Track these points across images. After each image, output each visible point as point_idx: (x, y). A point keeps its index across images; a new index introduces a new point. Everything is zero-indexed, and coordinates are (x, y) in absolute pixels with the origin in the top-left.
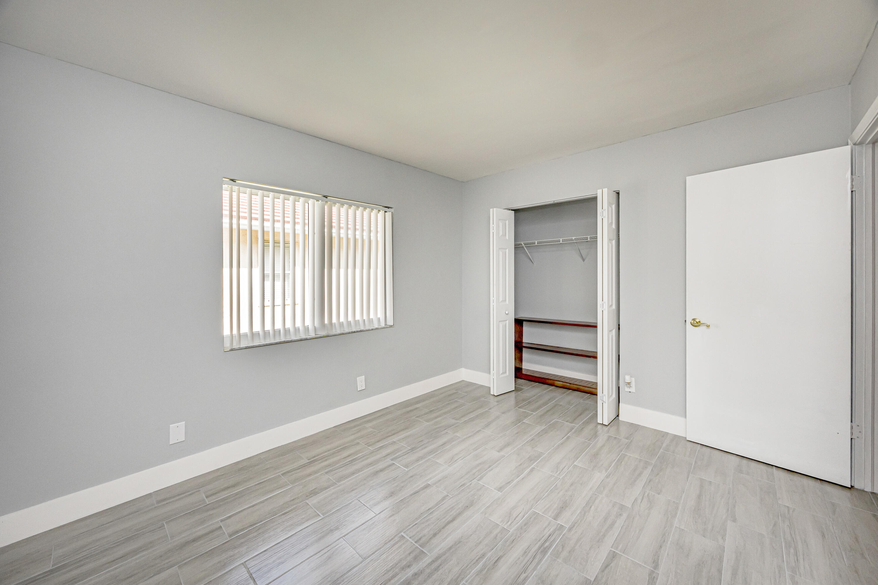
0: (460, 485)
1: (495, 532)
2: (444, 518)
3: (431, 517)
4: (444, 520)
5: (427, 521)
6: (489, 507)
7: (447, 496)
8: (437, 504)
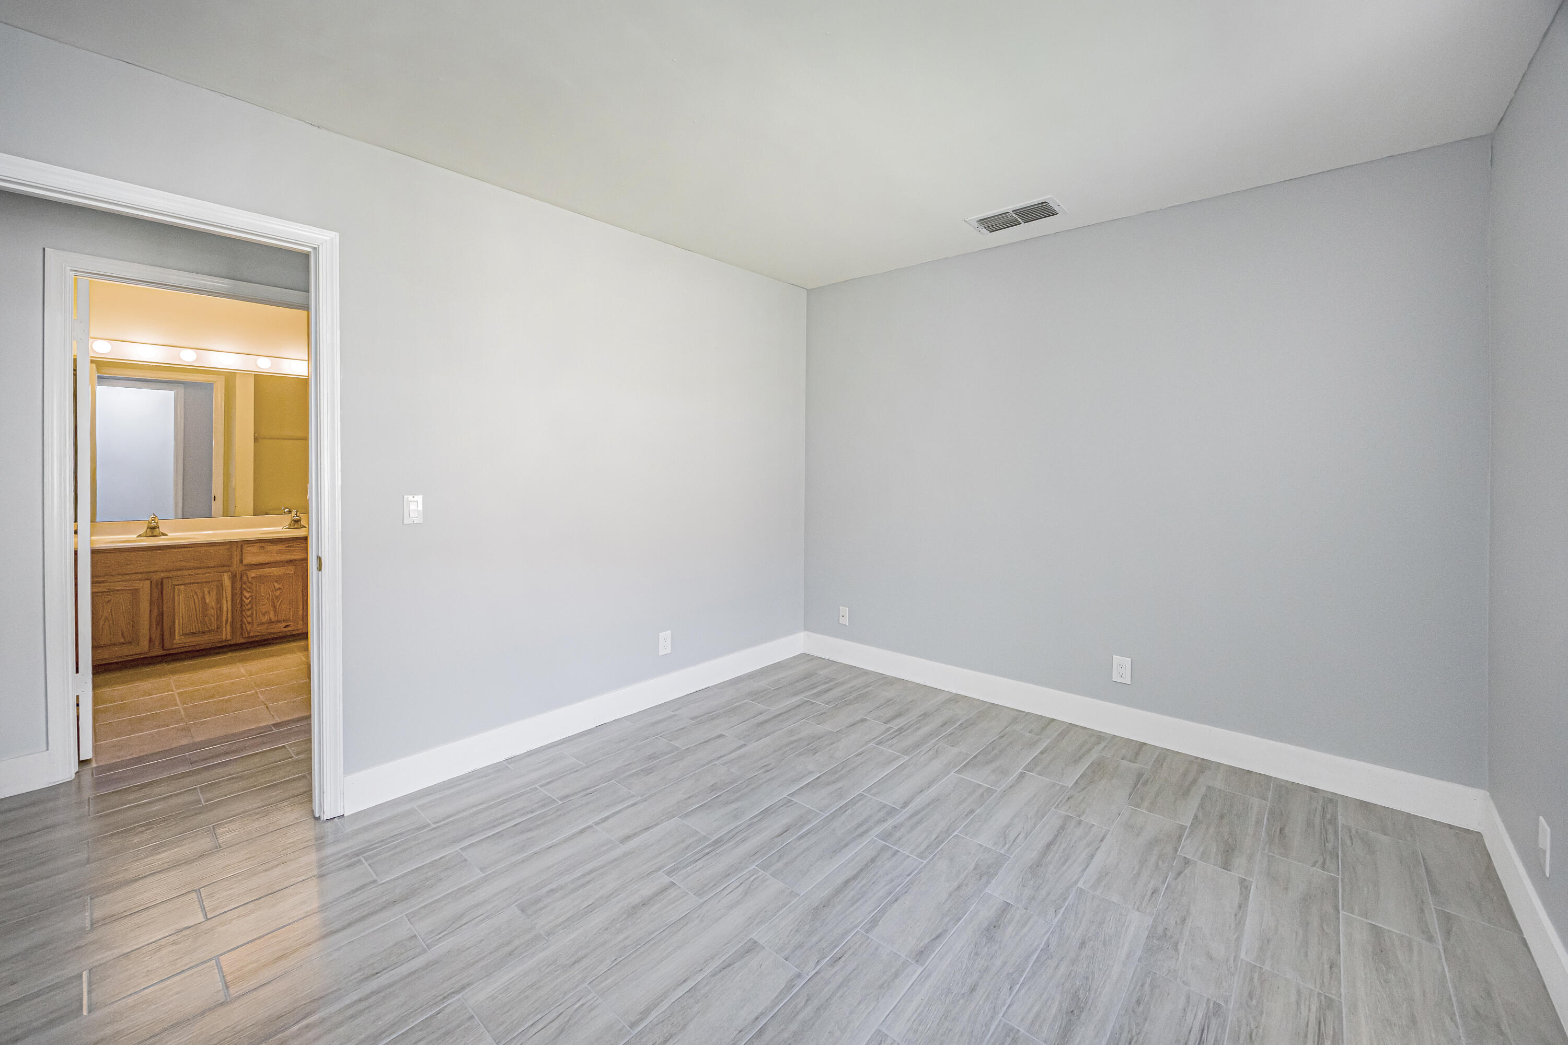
0: (843, 959)
1: (780, 865)
2: (864, 885)
3: (888, 887)
4: (864, 882)
5: (892, 881)
6: (784, 905)
7: (867, 931)
8: (883, 911)
